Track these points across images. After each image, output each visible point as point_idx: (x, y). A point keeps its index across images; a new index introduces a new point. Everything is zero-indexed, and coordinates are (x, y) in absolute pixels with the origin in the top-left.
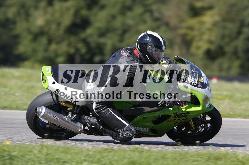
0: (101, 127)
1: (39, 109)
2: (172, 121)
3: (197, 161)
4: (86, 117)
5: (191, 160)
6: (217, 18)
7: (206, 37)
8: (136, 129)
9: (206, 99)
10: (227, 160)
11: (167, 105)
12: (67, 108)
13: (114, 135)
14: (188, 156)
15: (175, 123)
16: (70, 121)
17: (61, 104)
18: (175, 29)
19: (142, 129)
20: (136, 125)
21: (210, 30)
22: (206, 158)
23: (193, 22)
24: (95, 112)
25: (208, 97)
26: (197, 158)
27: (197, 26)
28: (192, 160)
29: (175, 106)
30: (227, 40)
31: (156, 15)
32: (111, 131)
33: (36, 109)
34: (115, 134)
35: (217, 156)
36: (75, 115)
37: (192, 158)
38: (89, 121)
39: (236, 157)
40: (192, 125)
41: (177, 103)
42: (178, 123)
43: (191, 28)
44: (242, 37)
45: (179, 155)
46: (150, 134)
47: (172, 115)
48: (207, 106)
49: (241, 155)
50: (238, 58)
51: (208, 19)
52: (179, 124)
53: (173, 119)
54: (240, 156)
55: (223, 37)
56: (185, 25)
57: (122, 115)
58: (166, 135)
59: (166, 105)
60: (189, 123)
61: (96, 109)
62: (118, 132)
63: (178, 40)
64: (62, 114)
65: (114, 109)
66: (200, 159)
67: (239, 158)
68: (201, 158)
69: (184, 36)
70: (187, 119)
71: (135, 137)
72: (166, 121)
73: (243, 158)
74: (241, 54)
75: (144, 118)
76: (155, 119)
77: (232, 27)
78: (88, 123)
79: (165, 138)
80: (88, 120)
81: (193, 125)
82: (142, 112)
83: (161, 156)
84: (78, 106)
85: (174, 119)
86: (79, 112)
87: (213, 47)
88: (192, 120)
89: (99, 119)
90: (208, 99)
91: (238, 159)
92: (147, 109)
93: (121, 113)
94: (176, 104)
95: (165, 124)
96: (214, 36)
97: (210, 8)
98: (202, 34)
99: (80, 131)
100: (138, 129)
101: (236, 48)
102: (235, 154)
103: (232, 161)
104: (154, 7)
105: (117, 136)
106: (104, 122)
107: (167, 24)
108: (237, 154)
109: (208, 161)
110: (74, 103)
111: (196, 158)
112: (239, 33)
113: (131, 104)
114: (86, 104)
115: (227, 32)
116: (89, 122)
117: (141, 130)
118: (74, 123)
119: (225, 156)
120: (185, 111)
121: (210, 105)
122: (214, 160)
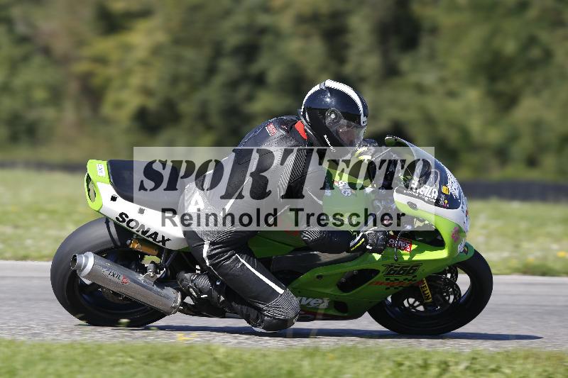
0: (222, 298)
1: (81, 259)
2: (381, 284)
3: (123, 364)
4: (187, 275)
5: (109, 361)
6: (161, 37)
7: (135, 80)
8: (300, 301)
9: (458, 233)
10: (191, 361)
11: (371, 248)
12: (143, 255)
13: (252, 316)
14: (101, 352)
15: (389, 288)
16: (150, 284)
17: (131, 246)
18: (64, 61)
19: (314, 301)
20: (299, 292)
21: (144, 63)
22: (143, 357)
23: (106, 45)
24: (208, 264)
25: (463, 227)
26: (122, 356)
27: (115, 56)
28: (111, 363)
29: (389, 250)
30: (183, 87)
31: (21, 29)
32: (243, 307)
33: (74, 259)
34: (253, 313)
35: (168, 353)
36: (162, 272)
37: (112, 358)
38: (195, 284)
39: (212, 355)
40: (426, 292)
41: (392, 241)
42: (395, 288)
43: (101, 60)
44: (219, 80)
45: (81, 350)
46: (332, 312)
47: (382, 269)
48: (460, 248)
49: (222, 350)
50: (209, 128)
51: (141, 38)
52: (397, 290)
53: (384, 280)
54: (221, 353)
55: (175, 80)
56: (87, 52)
57: (269, 270)
58: (367, 314)
59: (368, 247)
60: (418, 287)
61: (210, 257)
62: (260, 310)
63: (73, 87)
64: (133, 270)
65: (250, 256)
66: (130, 360)
67: (217, 356)
68: (132, 357)
69: (85, 79)
70: (415, 278)
71: (298, 320)
72: (366, 284)
73: (227, 356)
74: (215, 119)
75: (320, 277)
76: (343, 280)
77: (195, 58)
78: (191, 289)
79: (366, 322)
80: (192, 281)
81: (428, 291)
82: (314, 263)
83: (41, 355)
84: (170, 251)
85: (387, 279)
86: (171, 265)
87: (152, 104)
88: (425, 281)
89: (218, 279)
90: (462, 234)
91: (215, 359)
92: (326, 257)
93: (266, 265)
94: (391, 245)
95: (366, 290)
96: (154, 78)
97: (145, 14)
98: (127, 73)
99: (174, 308)
100: (304, 301)
101: (204, 105)
102: (208, 348)
103: (203, 364)
104: (16, 12)
105: (257, 318)
106: (228, 287)
107: (46, 51)
108: (213, 348)
109: (147, 364)
110: (161, 244)
111: (120, 359)
112: (211, 71)
113: (290, 245)
114: (187, 246)
115: (184, 69)
116: (196, 286)
117: (312, 304)
118: (159, 290)
119: (186, 353)
120: (410, 261)
121: (467, 246)
122: (161, 362)
